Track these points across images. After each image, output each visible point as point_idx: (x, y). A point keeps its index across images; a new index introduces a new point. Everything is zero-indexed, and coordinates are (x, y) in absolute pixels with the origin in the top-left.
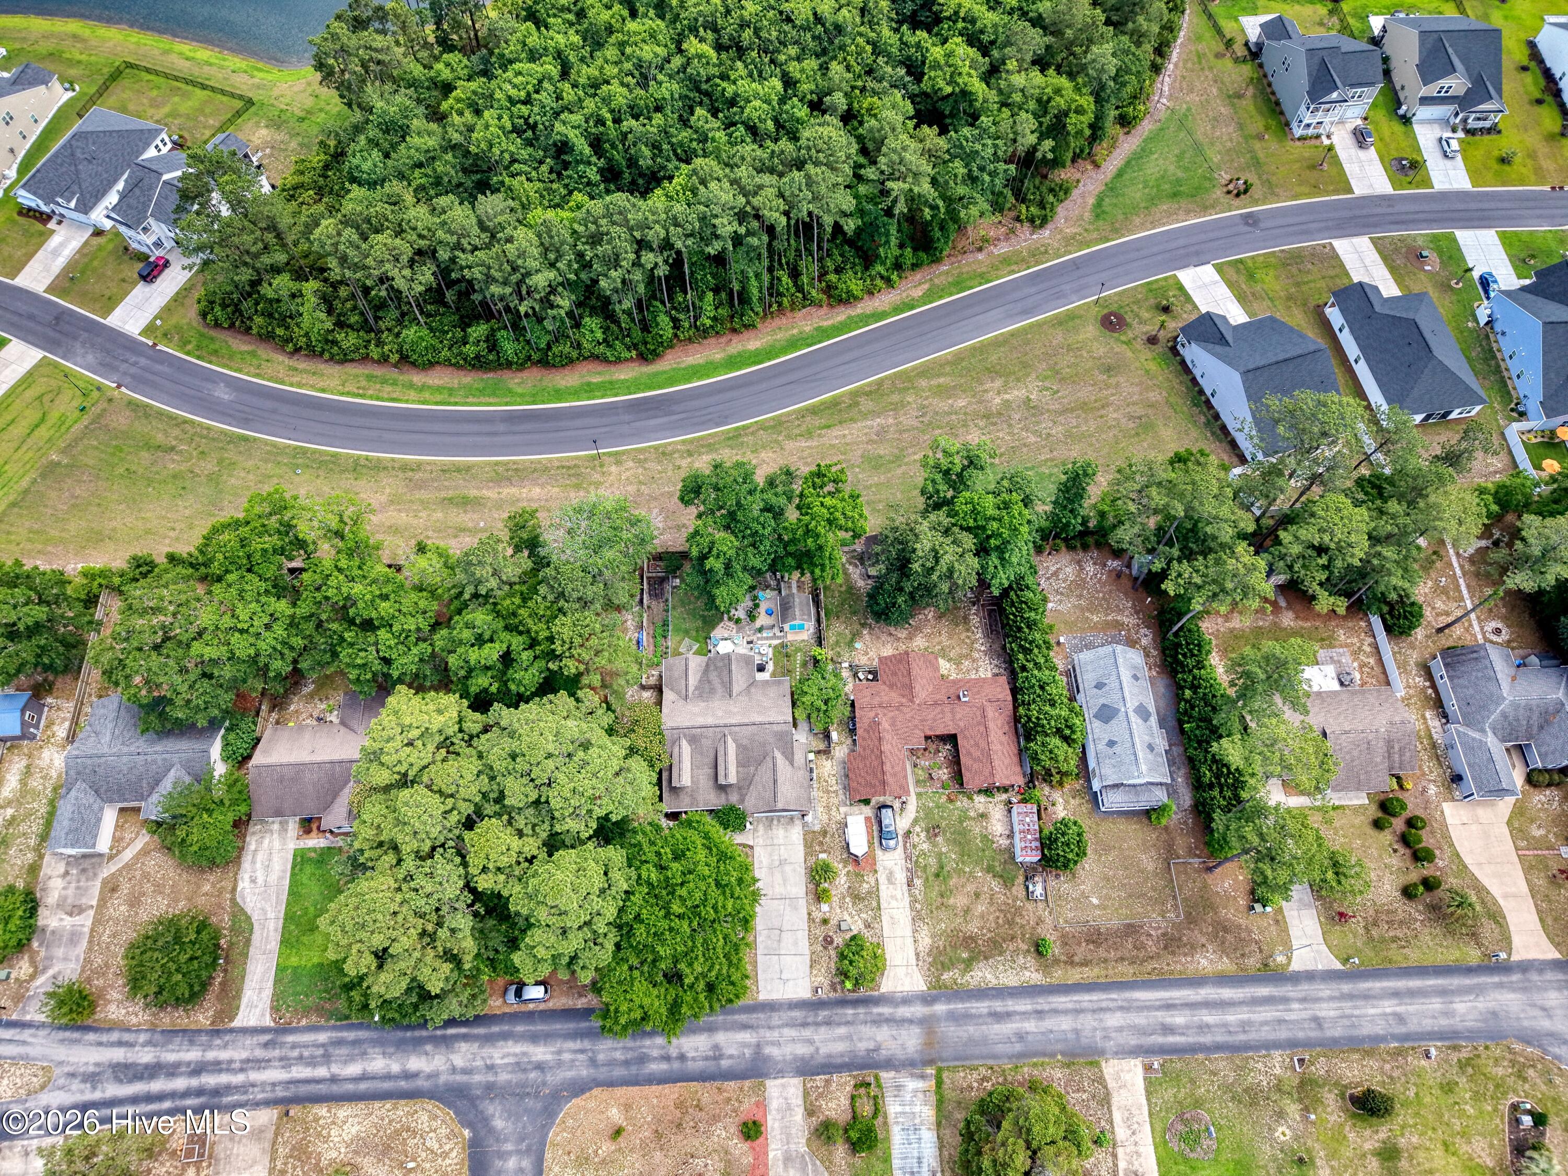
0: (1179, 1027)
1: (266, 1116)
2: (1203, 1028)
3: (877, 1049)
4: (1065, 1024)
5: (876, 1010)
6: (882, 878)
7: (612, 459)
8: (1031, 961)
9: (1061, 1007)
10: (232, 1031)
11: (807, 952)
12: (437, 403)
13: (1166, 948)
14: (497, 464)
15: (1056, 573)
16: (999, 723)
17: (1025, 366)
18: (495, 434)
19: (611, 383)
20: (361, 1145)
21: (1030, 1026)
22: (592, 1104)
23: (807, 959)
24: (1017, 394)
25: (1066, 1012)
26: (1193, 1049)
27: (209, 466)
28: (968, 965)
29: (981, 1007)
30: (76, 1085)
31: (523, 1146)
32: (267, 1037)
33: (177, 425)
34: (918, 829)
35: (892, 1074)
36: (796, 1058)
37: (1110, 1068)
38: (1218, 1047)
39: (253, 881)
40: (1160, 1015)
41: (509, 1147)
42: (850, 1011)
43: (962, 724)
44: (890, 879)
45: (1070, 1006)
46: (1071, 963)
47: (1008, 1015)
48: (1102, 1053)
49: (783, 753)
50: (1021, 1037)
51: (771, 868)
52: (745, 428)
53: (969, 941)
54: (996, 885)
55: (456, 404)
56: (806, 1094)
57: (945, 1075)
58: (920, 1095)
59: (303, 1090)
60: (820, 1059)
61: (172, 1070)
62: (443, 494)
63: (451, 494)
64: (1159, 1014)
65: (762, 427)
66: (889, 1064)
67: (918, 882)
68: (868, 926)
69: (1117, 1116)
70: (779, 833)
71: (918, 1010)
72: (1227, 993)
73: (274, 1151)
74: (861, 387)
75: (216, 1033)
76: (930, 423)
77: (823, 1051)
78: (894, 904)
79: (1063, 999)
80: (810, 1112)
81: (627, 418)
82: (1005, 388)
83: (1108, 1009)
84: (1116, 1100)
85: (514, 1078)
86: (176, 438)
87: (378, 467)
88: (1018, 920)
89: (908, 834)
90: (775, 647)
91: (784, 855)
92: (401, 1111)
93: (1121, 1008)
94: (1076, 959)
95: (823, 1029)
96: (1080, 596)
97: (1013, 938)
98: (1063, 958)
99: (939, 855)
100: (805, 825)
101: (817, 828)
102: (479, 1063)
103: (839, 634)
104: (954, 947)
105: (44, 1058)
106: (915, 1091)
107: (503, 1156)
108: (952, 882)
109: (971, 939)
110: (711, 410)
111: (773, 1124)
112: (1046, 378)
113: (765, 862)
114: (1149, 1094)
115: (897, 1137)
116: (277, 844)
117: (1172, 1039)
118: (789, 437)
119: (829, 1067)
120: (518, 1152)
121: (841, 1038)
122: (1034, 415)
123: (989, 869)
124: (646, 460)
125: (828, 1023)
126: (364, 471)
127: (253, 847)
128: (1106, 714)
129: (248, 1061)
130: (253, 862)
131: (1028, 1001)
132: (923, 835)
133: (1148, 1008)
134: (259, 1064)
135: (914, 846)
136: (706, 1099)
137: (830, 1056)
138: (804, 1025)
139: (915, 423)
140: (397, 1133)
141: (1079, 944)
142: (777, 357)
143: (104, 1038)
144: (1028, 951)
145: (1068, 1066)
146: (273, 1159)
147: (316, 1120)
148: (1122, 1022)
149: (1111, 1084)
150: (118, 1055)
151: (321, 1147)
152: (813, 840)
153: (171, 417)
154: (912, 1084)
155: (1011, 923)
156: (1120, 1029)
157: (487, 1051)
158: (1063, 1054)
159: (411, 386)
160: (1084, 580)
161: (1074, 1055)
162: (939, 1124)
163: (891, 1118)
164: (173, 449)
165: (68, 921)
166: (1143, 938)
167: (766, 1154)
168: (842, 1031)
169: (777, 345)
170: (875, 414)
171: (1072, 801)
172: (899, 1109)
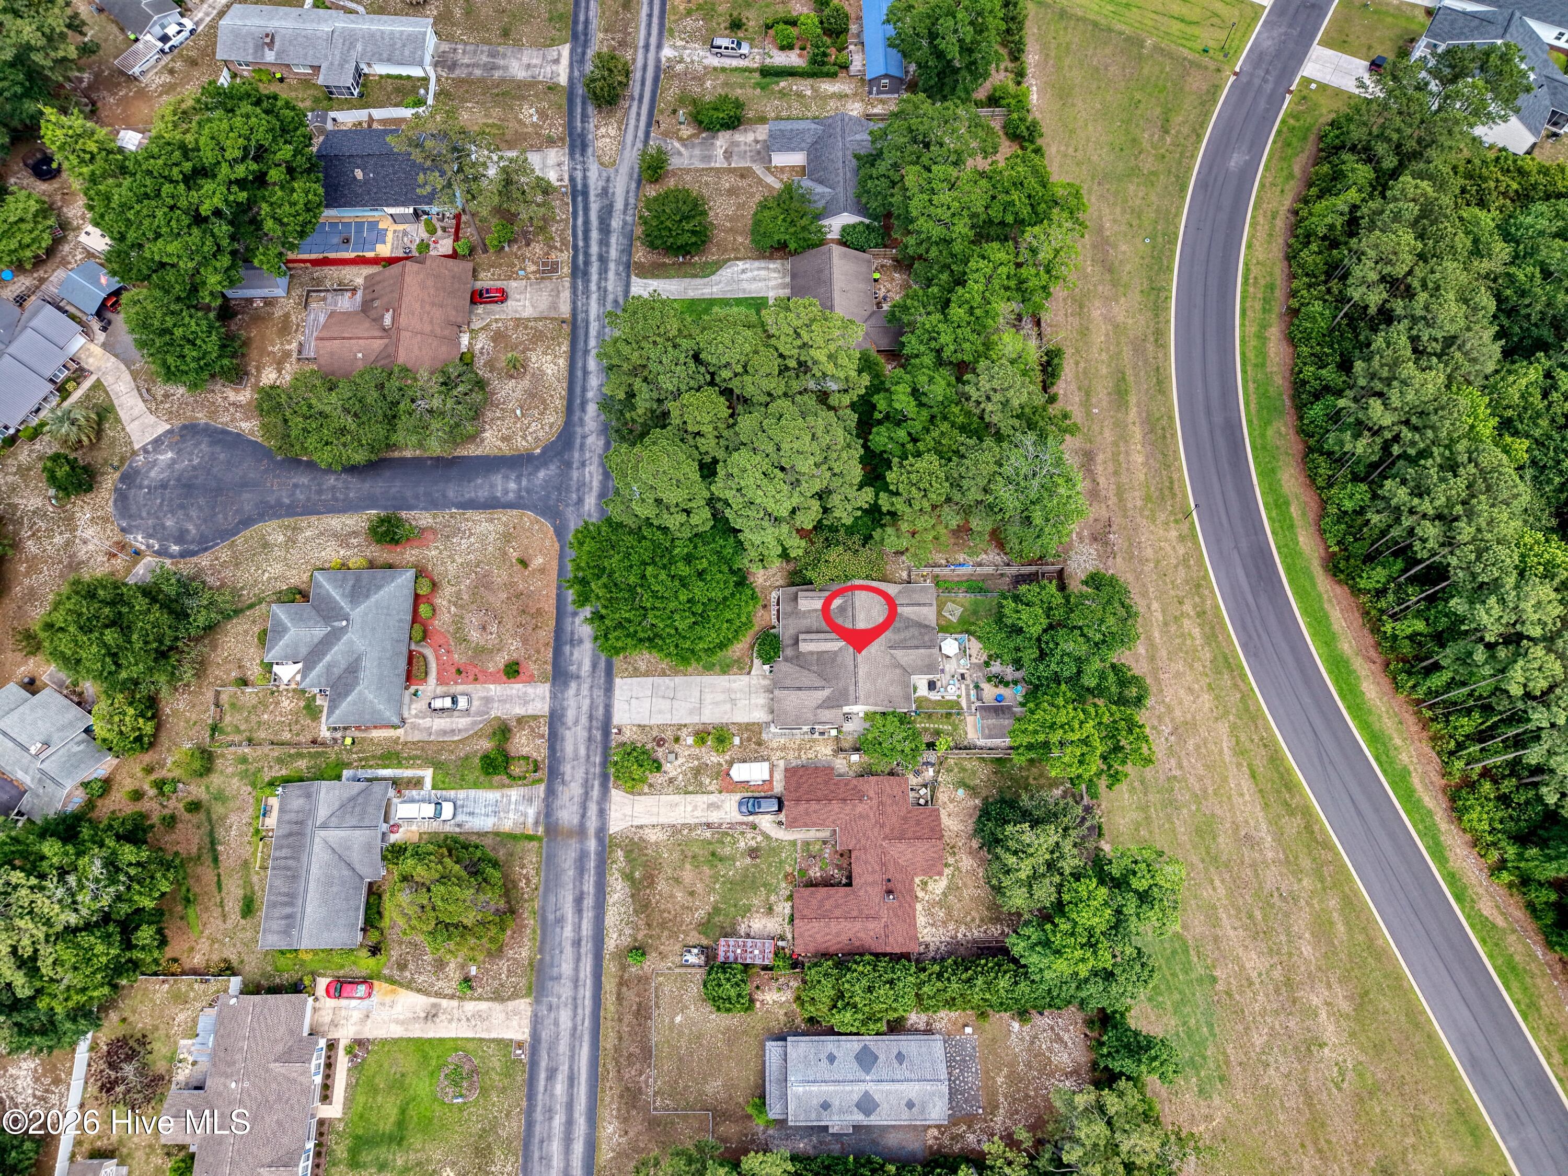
0: (553, 1087)
1: (565, 309)
2: (550, 1112)
3: (563, 783)
4: (566, 968)
5: (597, 783)
6: (713, 798)
7: (1186, 531)
8: (626, 941)
9: (582, 965)
10: (628, 276)
11: (653, 722)
12: (1243, 354)
13: (628, 1089)
14: (1171, 418)
15: (1059, 1039)
16: (862, 935)
17: (1378, 1049)
18: (1208, 413)
19: (1292, 526)
20: (538, 377)
21: (568, 932)
22: (547, 543)
23: (646, 722)
24: (1329, 1031)
25: (577, 969)
26: (531, 1096)
27: (1148, 164)
28: (628, 877)
29: (589, 886)
30: (601, 184)
31: (524, 494)
32: (621, 301)
33: (1194, 130)
34: (759, 838)
35: (542, 795)
36: (564, 709)
37: (523, 1006)
38: (530, 1124)
39: (743, 271)
40: (564, 1069)
41: (524, 483)
42: (598, 760)
43: (862, 893)
44: (712, 806)
45: (582, 975)
46: (622, 983)
47: (579, 911)
48: (538, 1001)
49: (828, 698)
50: (560, 921)
51: (729, 690)
52: (1243, 676)
53: (649, 879)
54: (700, 914)
55: (1244, 372)
56: (535, 718)
57: (535, 844)
58: (521, 820)
59: (581, 332)
60: (561, 730)
61: (604, 242)
62: (1129, 372)
63: (1131, 379)
64: (566, 1067)
65: (1247, 696)
66: (551, 792)
67: (708, 834)
68: (671, 781)
69: (483, 1006)
70: (761, 699)
71: (592, 824)
72: (578, 1148)
73: (540, 319)
74: (1318, 821)
75: (628, 266)
76: (1272, 906)
77: (568, 734)
78: (689, 808)
79: (588, 969)
80: (521, 720)
81: (1244, 544)
82: (1337, 1015)
83: (575, 1016)
84: (496, 1006)
85: (574, 484)
86: (1178, 132)
87: (1158, 309)
88: (666, 933)
89: (754, 827)
90: (958, 703)
91: (741, 704)
92: (559, 403)
93: (575, 1028)
94: (624, 989)
95: (586, 734)
96: (1029, 1065)
97: (649, 925)
98: (626, 976)
99: (733, 859)
100: (768, 724)
101: (764, 736)
102: (587, 455)
103: (974, 773)
104: (645, 865)
105: (622, 160)
106: (525, 815)
107: (519, 478)
108: (706, 869)
109: (652, 884)
110: (1264, 637)
111: (516, 688)
112: (1361, 1075)
113: (735, 686)
114: (498, 1041)
115: (492, 795)
116: (772, 283)
117: (543, 1075)
118: (1233, 728)
119: (554, 739)
120: (520, 490)
121: (576, 750)
122: (1296, 1048)
123: (716, 910)
124: (1189, 567)
125: (590, 739)
126: (1152, 297)
127: (771, 266)
128: (866, 1059)
129: (605, 291)
130: (759, 269)
131: (590, 933)
132: (753, 843)
133: (572, 1057)
134: (602, 300)
135: (743, 833)
136: (542, 633)
137: (563, 739)
138: (591, 718)
139: (1268, 886)
140: (544, 402)
141: (638, 995)
142: (1354, 718)
143: (632, 194)
144: (636, 940)
145: (530, 964)
146: (535, 319)
147: (559, 345)
148: (562, 1027)
149: (511, 1005)
150: (619, 205)
151: (539, 351)
152: (753, 732)
153: (1203, 125)
154: (531, 812)
155: (663, 925)
156: (556, 1023)
157: (596, 460)
158: (541, 960)
159: (1264, 326)
160: (1052, 1074)
161: (539, 971)
162: (497, 834)
163: (507, 791)
164: (1167, 132)
165: (720, 152)
166: (638, 1066)
167: (494, 682)
168: (582, 751)
169: (1372, 719)
170: (1279, 836)
171: (782, 1012)
172: (513, 799)
